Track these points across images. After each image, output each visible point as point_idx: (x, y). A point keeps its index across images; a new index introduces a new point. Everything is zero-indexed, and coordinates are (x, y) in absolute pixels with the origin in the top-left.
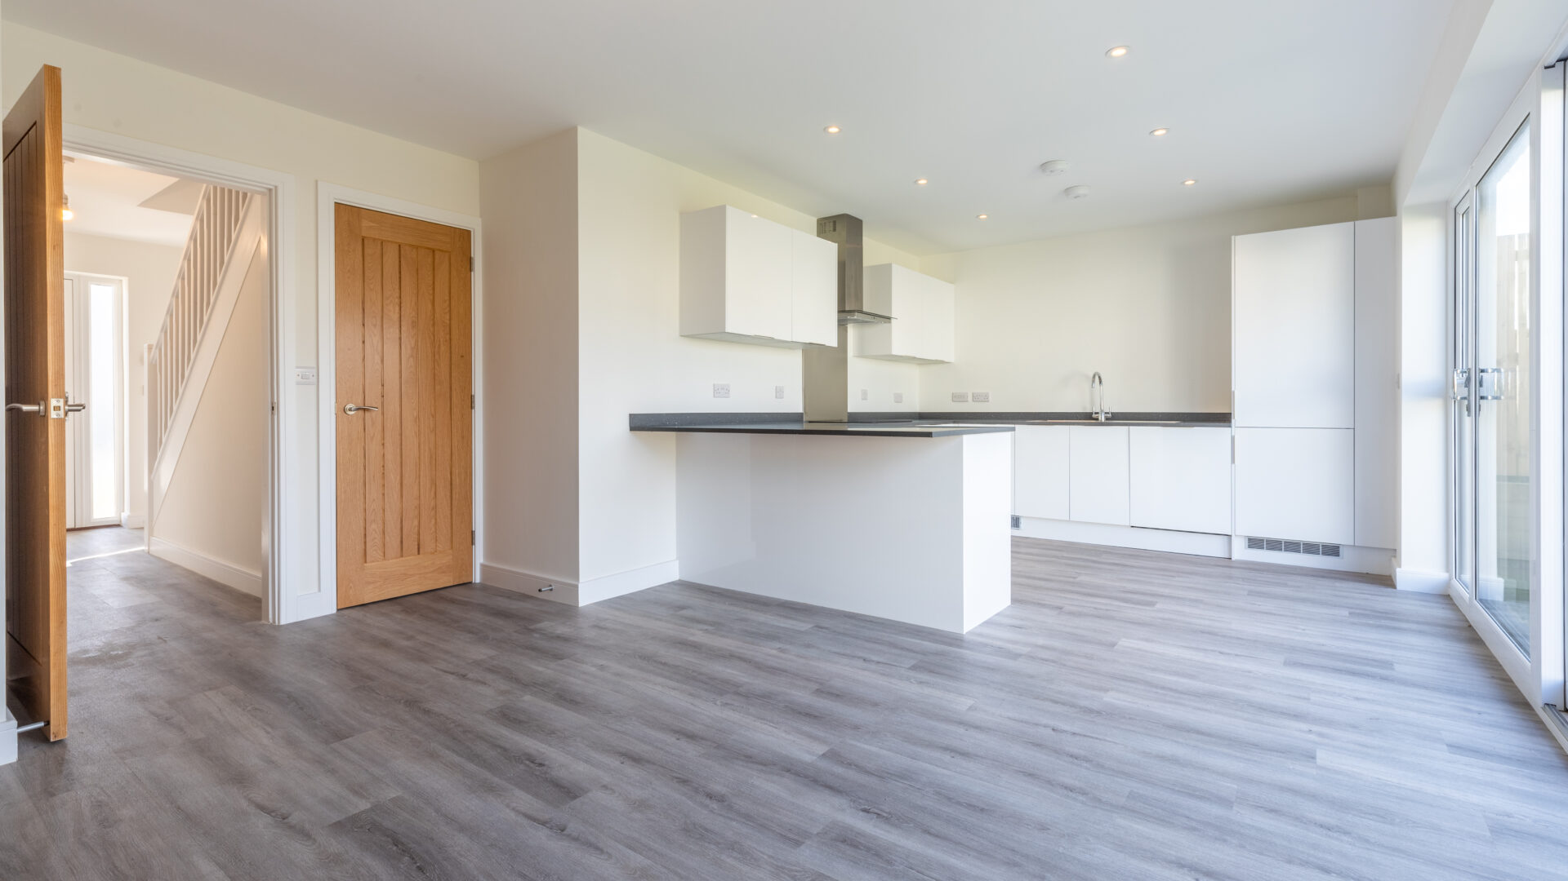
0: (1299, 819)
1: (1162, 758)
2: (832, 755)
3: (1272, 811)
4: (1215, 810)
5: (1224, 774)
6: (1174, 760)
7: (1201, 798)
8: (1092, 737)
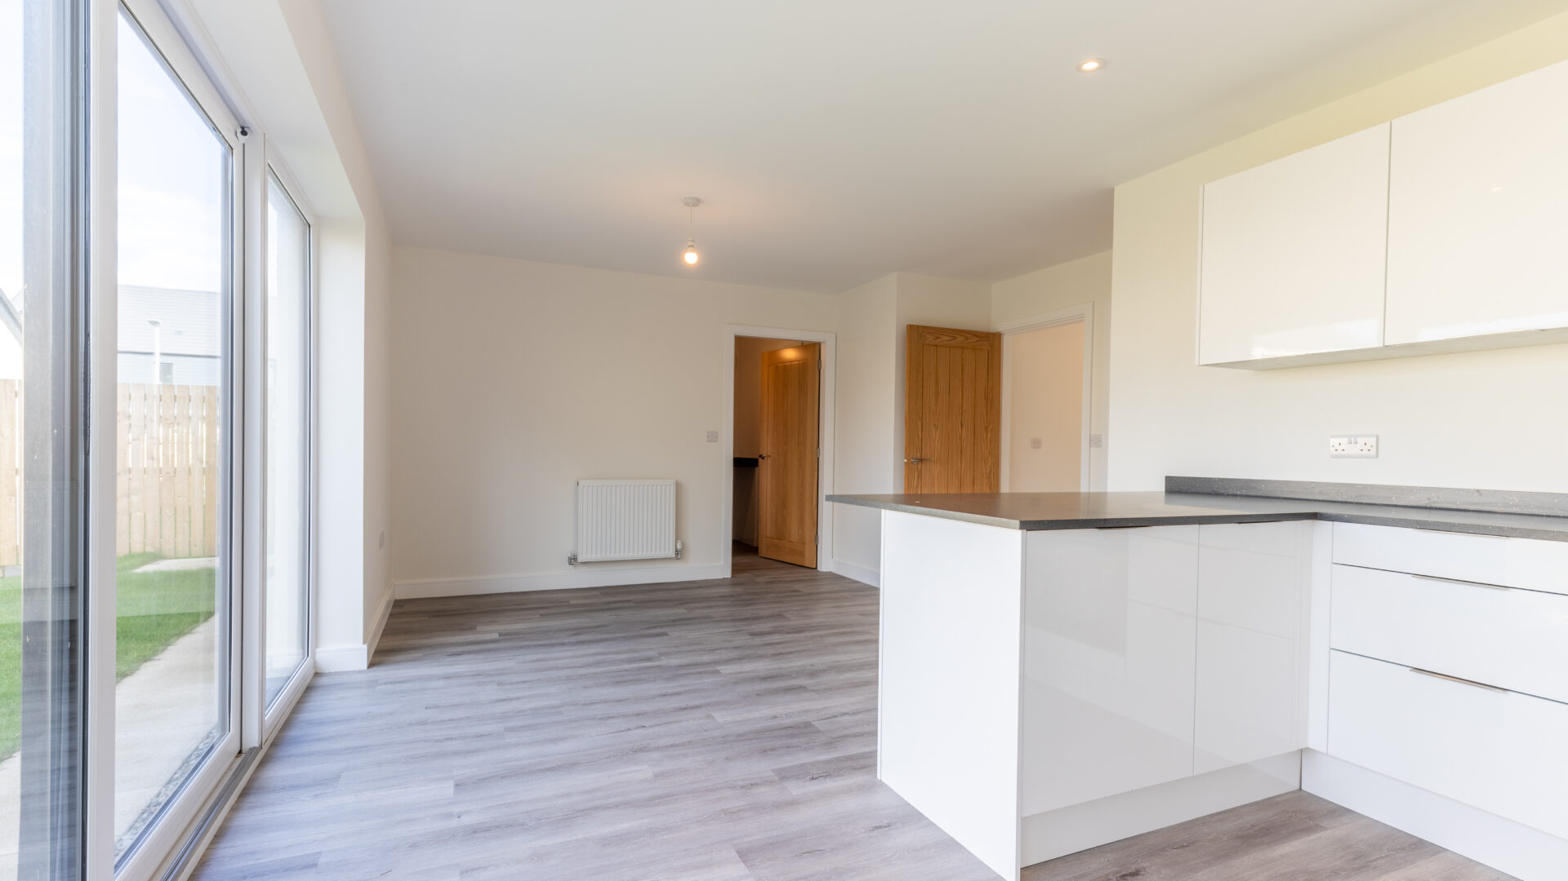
0: (464, 737)
1: (563, 739)
2: (717, 672)
3: (480, 736)
4: (513, 724)
5: (517, 745)
6: (552, 741)
7: (522, 727)
8: (613, 733)
